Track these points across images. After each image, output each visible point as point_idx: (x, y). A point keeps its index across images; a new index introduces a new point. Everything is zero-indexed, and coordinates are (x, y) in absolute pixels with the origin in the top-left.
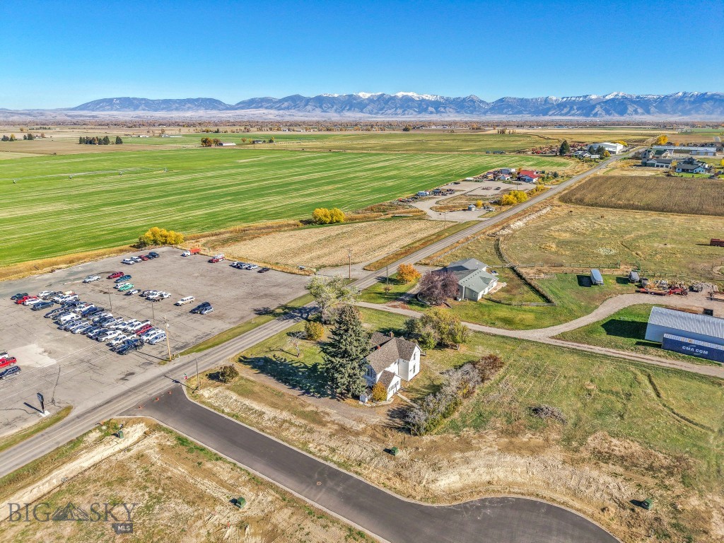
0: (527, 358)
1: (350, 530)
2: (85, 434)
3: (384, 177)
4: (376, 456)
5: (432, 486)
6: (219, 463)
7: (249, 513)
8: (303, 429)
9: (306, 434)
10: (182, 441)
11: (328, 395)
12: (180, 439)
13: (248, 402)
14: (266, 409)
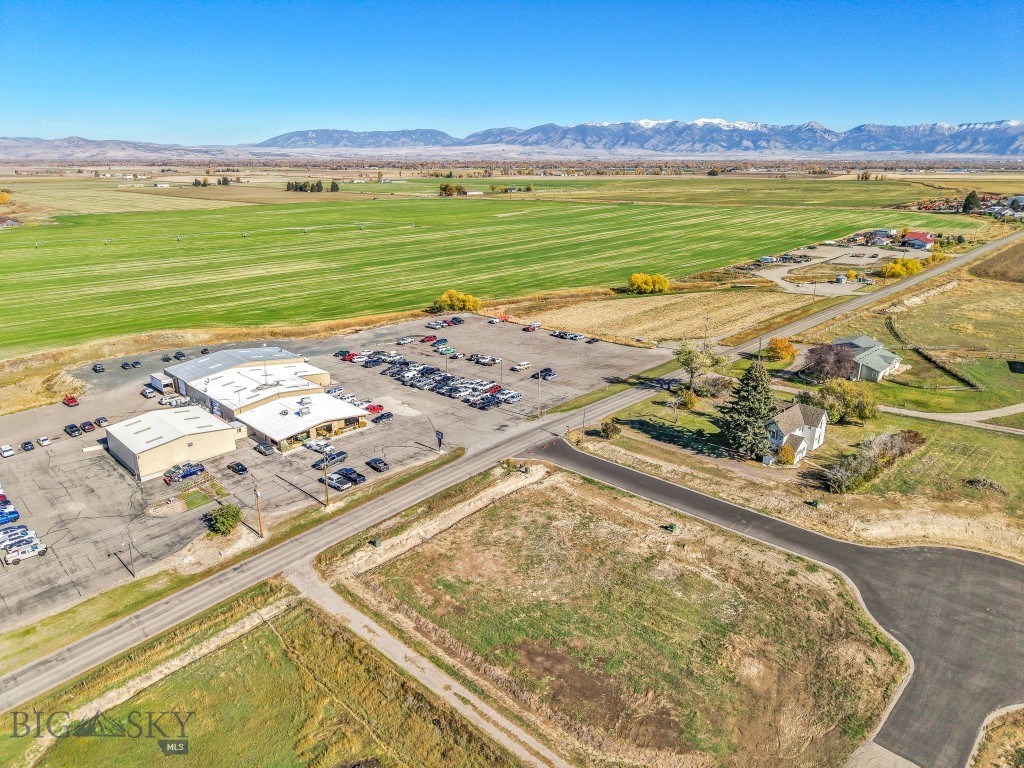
0: (952, 439)
1: (788, 555)
2: (490, 469)
3: (704, 238)
4: (796, 506)
5: (862, 533)
6: (634, 499)
7: (681, 536)
8: (709, 481)
9: (713, 486)
10: (590, 481)
11: (726, 457)
12: (584, 479)
13: (639, 456)
14: (660, 463)
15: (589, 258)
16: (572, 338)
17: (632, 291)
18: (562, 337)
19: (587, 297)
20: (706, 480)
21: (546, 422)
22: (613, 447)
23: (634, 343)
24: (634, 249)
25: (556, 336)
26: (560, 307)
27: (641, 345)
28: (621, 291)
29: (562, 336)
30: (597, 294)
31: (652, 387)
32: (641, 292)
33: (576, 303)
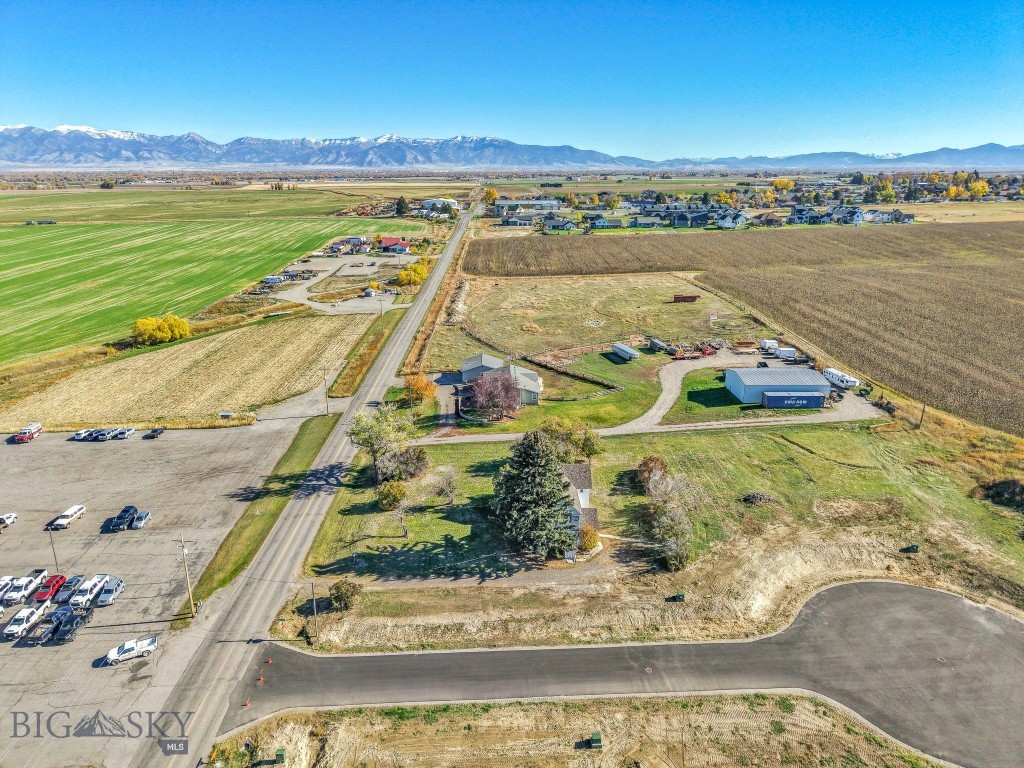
0: (668, 452)
1: (744, 698)
5: (752, 615)
6: (494, 712)
7: (616, 747)
9: (552, 625)
10: (400, 715)
12: (389, 713)
13: (420, 620)
14: (458, 618)
15: (30, 303)
16: (115, 437)
17: (143, 343)
18: (96, 439)
19: (76, 363)
20: (536, 619)
21: (214, 619)
22: (369, 621)
23: (222, 422)
24: (89, 285)
25: (84, 440)
26: (42, 388)
27: (232, 423)
28: (121, 345)
29: (95, 437)
30: (89, 355)
31: (316, 489)
32: (155, 343)
33: (66, 375)
